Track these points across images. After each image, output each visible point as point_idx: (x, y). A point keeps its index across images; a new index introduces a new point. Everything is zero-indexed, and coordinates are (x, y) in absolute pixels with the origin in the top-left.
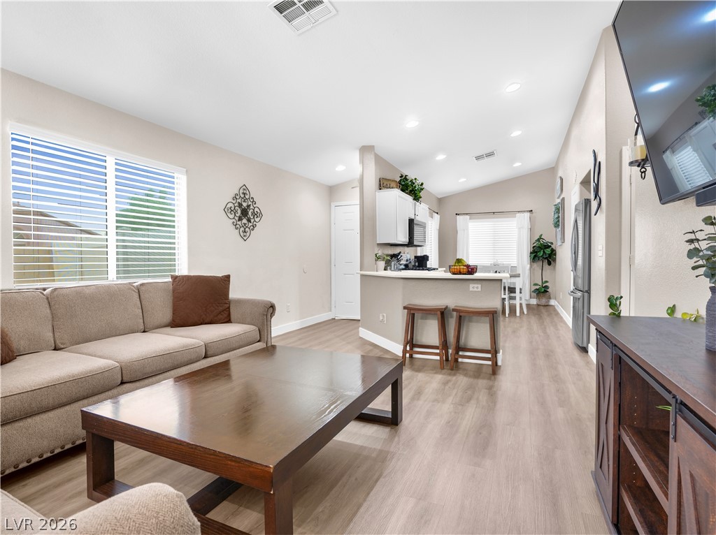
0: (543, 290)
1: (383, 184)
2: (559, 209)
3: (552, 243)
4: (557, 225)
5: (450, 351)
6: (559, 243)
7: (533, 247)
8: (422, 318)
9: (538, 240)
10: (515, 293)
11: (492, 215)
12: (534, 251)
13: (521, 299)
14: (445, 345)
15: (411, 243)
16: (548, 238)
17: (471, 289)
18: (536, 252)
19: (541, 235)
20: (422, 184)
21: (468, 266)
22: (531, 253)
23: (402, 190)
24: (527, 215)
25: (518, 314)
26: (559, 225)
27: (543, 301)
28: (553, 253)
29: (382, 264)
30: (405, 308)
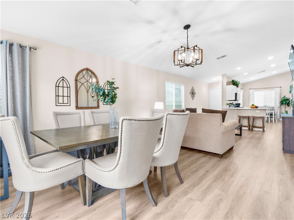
1: (228, 84)
2: (291, 87)
3: (289, 99)
4: (290, 92)
5: (250, 127)
7: (281, 100)
8: (242, 119)
10: (272, 115)
11: (264, 89)
12: (282, 102)
13: (275, 117)
14: (249, 126)
15: (236, 100)
16: (288, 97)
17: (257, 112)
19: (285, 96)
20: (239, 82)
21: (256, 106)
23: (233, 85)
24: (279, 88)
25: (274, 122)
29: (228, 106)
30: (238, 116)
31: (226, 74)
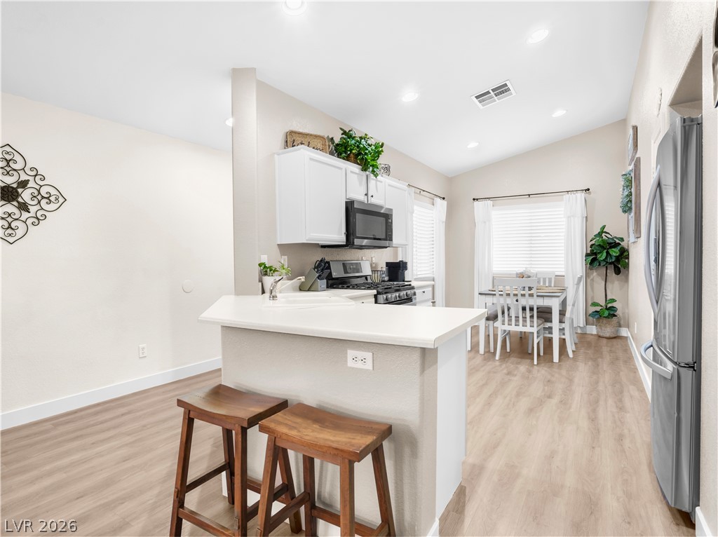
0: (606, 313)
1: (293, 142)
2: (632, 181)
3: (622, 239)
4: (627, 208)
6: (632, 239)
7: (591, 246)
9: (600, 234)
11: (527, 199)
12: (592, 251)
13: (562, 330)
15: (350, 243)
16: (614, 231)
17: (350, 361)
18: (596, 254)
19: (604, 227)
22: (587, 255)
24: (581, 196)
26: (630, 209)
27: (608, 331)
28: (624, 254)
31: (253, 70)
